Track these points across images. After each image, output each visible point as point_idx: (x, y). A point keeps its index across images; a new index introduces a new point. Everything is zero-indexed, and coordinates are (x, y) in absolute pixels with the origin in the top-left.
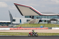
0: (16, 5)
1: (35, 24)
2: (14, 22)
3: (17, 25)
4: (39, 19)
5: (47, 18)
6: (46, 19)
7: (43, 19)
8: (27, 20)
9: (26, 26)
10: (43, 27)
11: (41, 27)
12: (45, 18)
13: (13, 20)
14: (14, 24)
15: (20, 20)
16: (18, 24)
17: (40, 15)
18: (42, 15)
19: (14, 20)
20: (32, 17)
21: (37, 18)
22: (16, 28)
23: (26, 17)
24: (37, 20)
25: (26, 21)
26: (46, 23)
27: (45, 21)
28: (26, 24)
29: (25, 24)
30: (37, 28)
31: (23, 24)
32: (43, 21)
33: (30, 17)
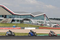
4: (12, 19)
6: (19, 19)
7: (15, 19)
10: (16, 27)
11: (14, 27)
17: (13, 14)
18: (15, 15)
21: (10, 17)
24: (9, 19)
30: (10, 28)
32: (16, 21)
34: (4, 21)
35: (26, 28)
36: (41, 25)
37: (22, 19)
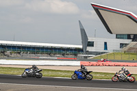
0: (97, 9)
2: (89, 49)
3: (97, 54)
8: (122, 45)
9: (118, 57)
13: (89, 42)
14: (91, 53)
15: (106, 43)
16: (99, 53)
19: (91, 44)
20: (132, 37)
22: (95, 63)
23: (118, 36)
25: (118, 47)
28: (117, 54)
29: (115, 53)
31: (111, 52)
33: (129, 37)
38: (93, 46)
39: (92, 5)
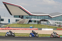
0: (5, 4)
1: (24, 24)
3: (5, 25)
5: (38, 18)
6: (36, 20)
8: (16, 20)
10: (33, 28)
11: (30, 28)
12: (35, 18)
13: (2, 19)
14: (2, 24)
15: (9, 20)
17: (30, 15)
18: (32, 15)
21: (27, 18)
23: (15, 16)
24: (26, 20)
25: (15, 21)
26: (36, 23)
27: (35, 21)
28: (14, 24)
29: (13, 24)
30: (26, 29)
31: (12, 24)
32: (33, 22)
34: (20, 22)
35: (43, 29)
36: (59, 26)
37: (39, 20)
38: (3, 21)
39: (3, 2)
